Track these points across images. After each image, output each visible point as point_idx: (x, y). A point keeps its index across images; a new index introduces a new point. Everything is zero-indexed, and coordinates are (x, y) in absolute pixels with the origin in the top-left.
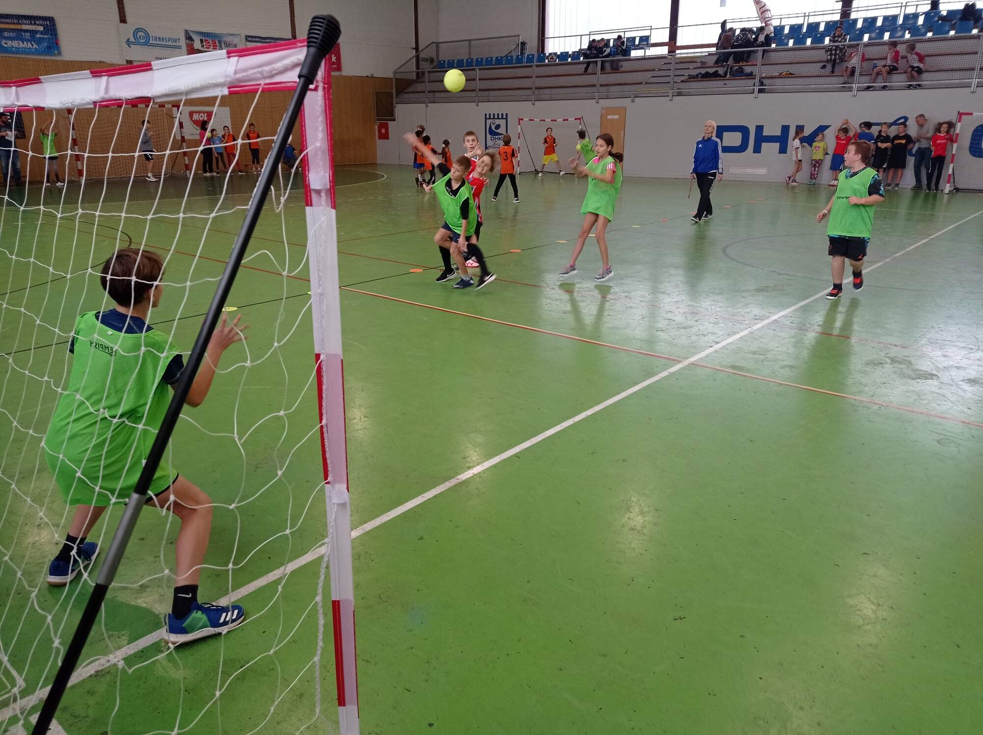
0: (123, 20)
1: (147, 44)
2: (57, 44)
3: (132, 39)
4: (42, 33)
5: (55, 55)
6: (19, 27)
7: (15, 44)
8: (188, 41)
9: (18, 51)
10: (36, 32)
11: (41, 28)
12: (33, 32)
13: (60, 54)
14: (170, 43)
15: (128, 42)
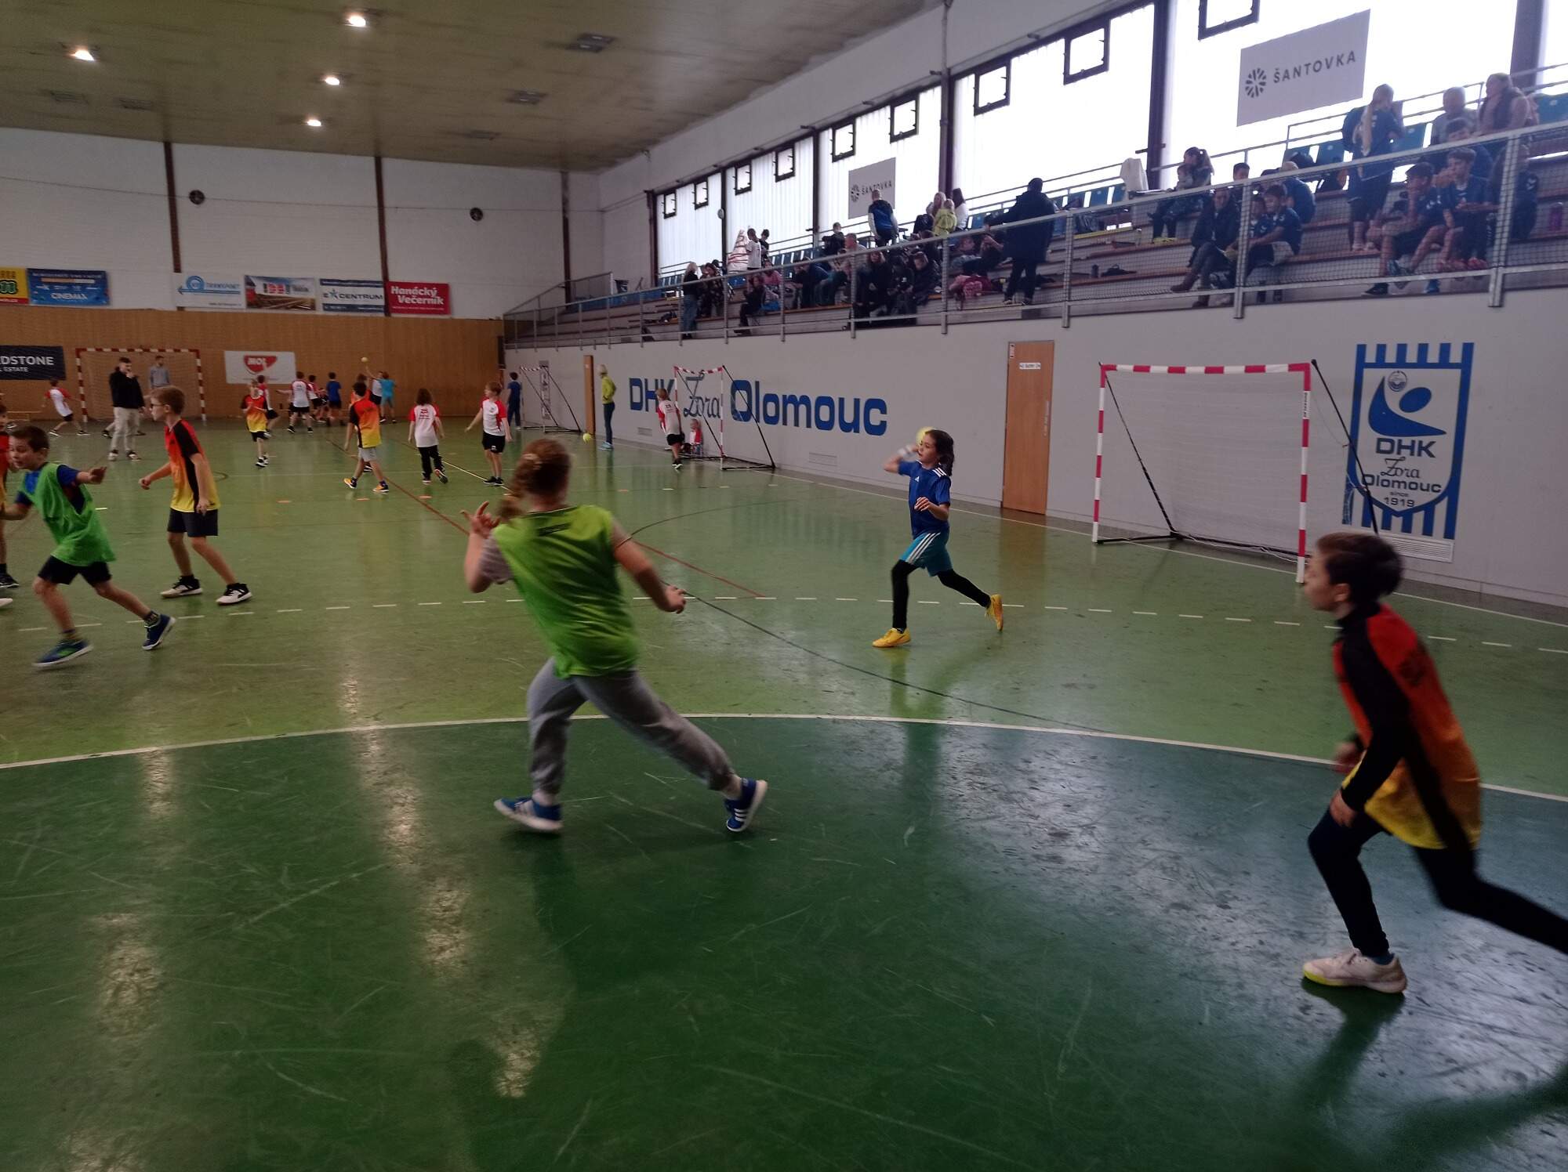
0: (177, 268)
1: (201, 290)
2: (106, 295)
3: (185, 287)
4: (92, 285)
5: (103, 304)
6: (70, 281)
7: (65, 296)
8: (249, 287)
9: (66, 302)
10: (87, 285)
11: (92, 281)
12: (83, 286)
13: (108, 303)
14: (228, 289)
15: (181, 290)
